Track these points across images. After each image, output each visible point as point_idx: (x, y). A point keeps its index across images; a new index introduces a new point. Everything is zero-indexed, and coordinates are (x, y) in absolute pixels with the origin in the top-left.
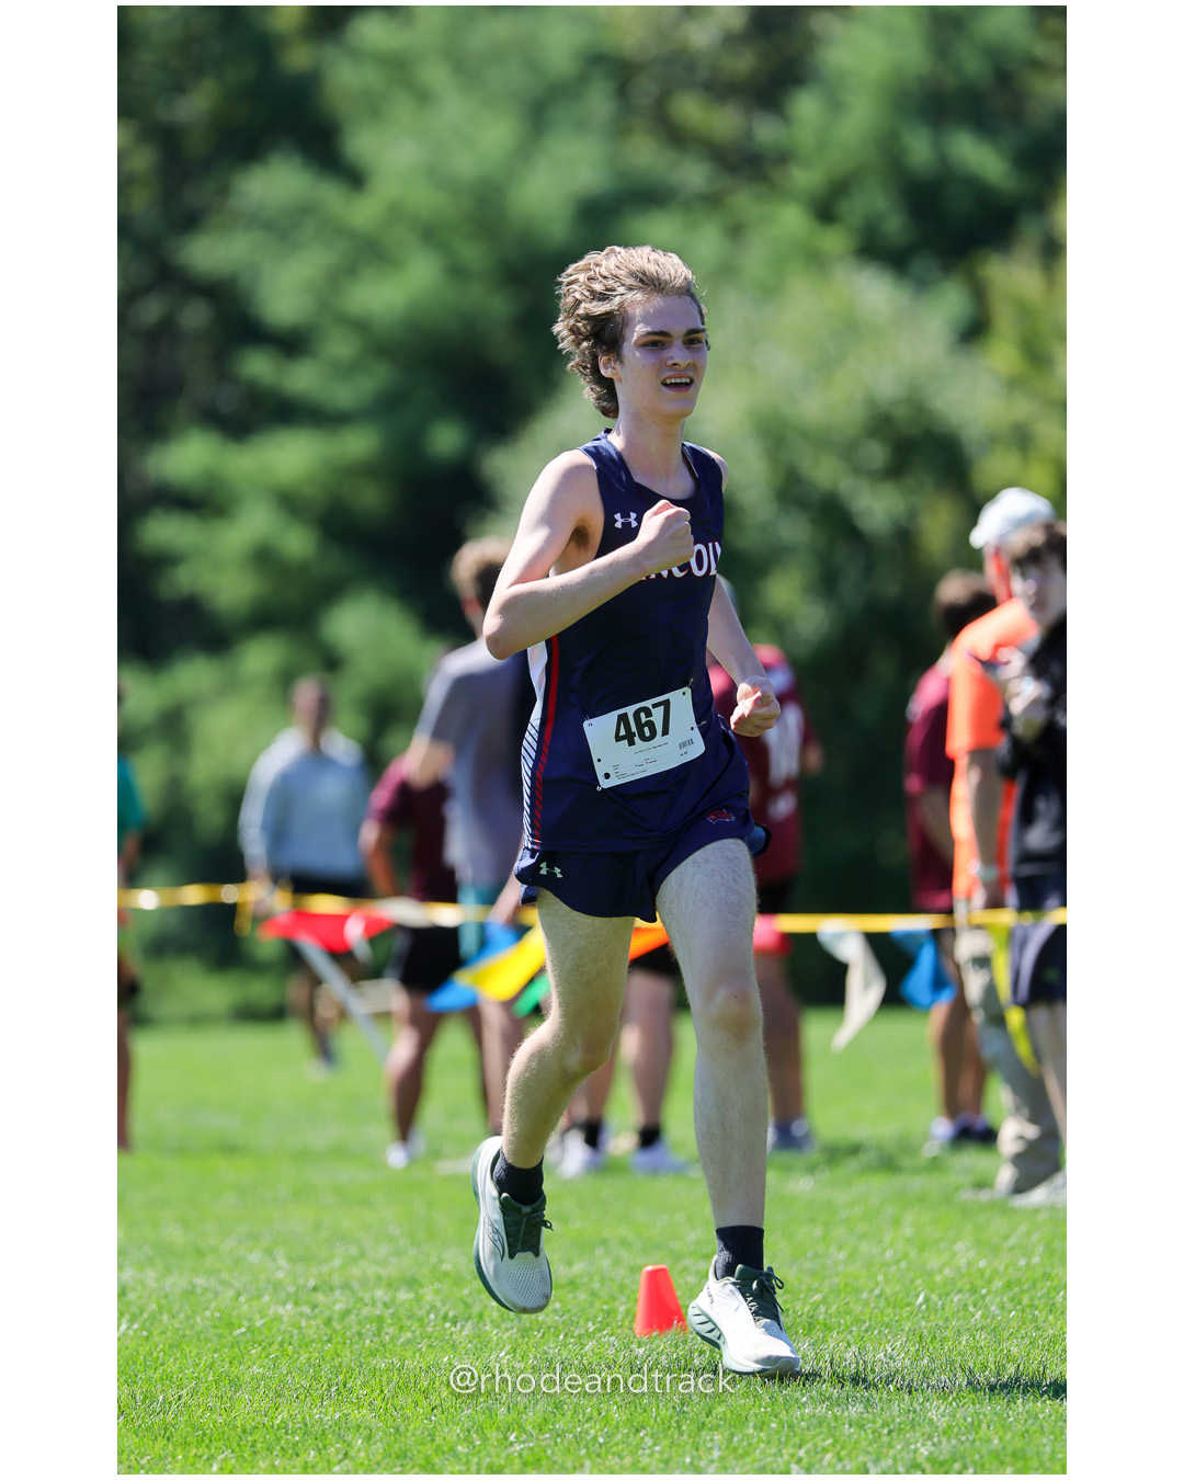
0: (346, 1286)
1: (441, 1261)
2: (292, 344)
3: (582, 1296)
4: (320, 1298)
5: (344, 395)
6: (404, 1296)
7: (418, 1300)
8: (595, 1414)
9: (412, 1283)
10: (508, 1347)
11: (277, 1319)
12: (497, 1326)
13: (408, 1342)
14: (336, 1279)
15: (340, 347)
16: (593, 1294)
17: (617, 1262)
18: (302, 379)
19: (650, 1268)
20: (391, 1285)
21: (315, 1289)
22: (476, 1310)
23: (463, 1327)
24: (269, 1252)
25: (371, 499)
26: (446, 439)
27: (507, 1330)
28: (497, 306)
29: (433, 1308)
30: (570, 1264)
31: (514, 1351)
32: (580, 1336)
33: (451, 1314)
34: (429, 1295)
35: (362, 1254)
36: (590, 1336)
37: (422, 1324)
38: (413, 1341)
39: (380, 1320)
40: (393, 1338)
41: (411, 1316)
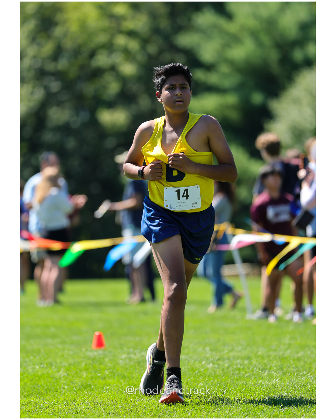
0: (228, 359)
1: (257, 352)
2: (209, 68)
3: (302, 363)
4: (220, 363)
5: (227, 83)
6: (246, 362)
7: (250, 363)
9: (248, 358)
10: (279, 378)
11: (207, 369)
12: (275, 372)
14: (226, 357)
15: (225, 69)
16: (305, 362)
18: (213, 78)
20: (243, 359)
21: (219, 359)
22: (268, 367)
23: (265, 372)
24: (204, 348)
25: (234, 116)
26: (257, 98)
27: (279, 373)
28: (274, 56)
29: (255, 366)
30: (298, 353)
31: (281, 380)
32: (301, 376)
33: (261, 368)
34: (254, 362)
35: (233, 350)
36: (304, 375)
37: (252, 371)
38: (249, 376)
39: (239, 370)
40: (244, 375)
41: (249, 368)
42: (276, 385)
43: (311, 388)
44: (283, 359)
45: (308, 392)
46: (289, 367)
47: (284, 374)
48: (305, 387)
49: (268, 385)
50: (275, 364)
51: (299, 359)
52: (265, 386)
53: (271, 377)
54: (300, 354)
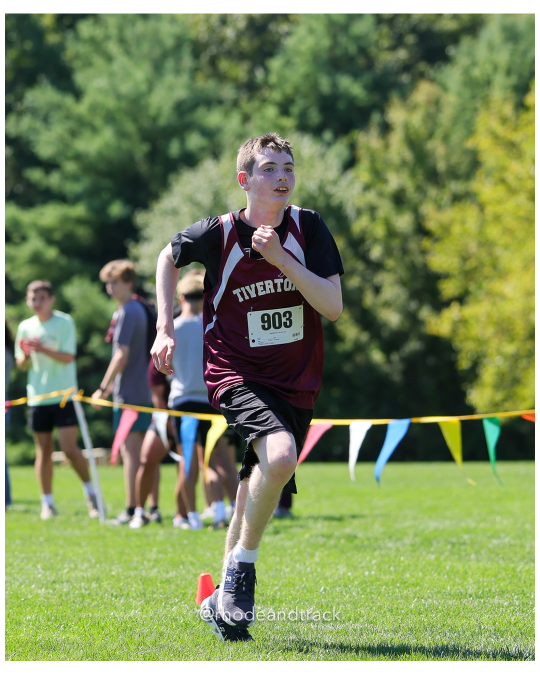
0: (68, 581)
1: (111, 571)
2: (50, 166)
3: (173, 586)
4: (57, 586)
5: (73, 188)
6: (94, 585)
7: (100, 587)
8: (178, 638)
9: (97, 580)
10: (139, 609)
11: (38, 595)
12: (135, 599)
13: (95, 606)
14: (64, 578)
15: (71, 166)
16: (177, 586)
17: (188, 572)
18: (54, 180)
19: (203, 575)
20: (89, 581)
21: (54, 582)
22: (125, 593)
23: (120, 599)
24: (35, 566)
25: (83, 233)
26: (116, 209)
27: (139, 601)
28: (141, 150)
29: (106, 591)
30: (168, 572)
31: (142, 611)
32: (171, 604)
33: (115, 594)
34: (105, 585)
35: (76, 568)
36: (176, 604)
37: (102, 598)
38: (97, 606)
39: (83, 596)
40: (89, 604)
41: (97, 595)
42: (134, 617)
43: (184, 622)
44: (145, 581)
45: (181, 628)
46: (153, 592)
47: (147, 602)
48: (176, 620)
49: (123, 618)
50: (135, 587)
51: (168, 581)
52: (119, 619)
53: (128, 607)
54: (171, 574)
